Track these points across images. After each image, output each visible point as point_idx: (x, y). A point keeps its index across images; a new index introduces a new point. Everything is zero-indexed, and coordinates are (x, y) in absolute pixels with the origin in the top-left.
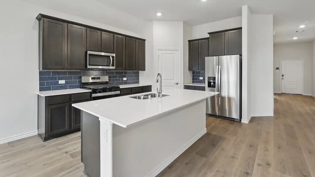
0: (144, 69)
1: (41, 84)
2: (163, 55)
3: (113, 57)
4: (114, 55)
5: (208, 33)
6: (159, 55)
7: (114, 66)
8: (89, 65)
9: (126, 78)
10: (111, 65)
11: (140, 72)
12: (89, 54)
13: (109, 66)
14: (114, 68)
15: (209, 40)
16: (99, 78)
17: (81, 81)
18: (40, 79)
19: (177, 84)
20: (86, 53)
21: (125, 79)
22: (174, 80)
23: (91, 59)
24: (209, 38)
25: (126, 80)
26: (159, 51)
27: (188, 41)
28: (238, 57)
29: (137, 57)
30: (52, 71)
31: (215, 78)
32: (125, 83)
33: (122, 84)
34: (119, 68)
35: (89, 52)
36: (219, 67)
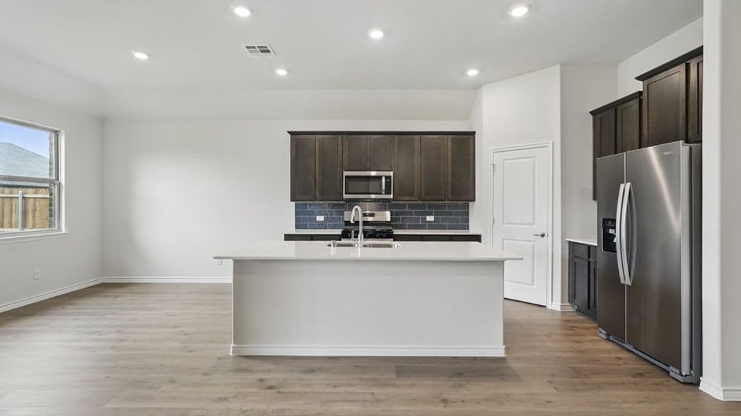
0: (474, 200)
1: (297, 220)
2: (506, 162)
3: (388, 178)
4: (391, 174)
5: (639, 78)
6: (494, 164)
7: (389, 193)
8: (346, 193)
9: (433, 217)
10: (383, 193)
11: (470, 203)
12: (346, 176)
13: (381, 194)
15: (641, 101)
16: (372, 215)
17: (344, 218)
18: (297, 213)
19: (543, 236)
20: (342, 174)
21: (430, 218)
22: (533, 224)
23: (350, 183)
24: (640, 93)
25: (433, 220)
26: (495, 154)
27: (591, 113)
28: (683, 149)
29: (450, 173)
30: (308, 202)
31: (614, 221)
32: (432, 226)
33: (423, 227)
34: (405, 198)
35: (346, 173)
36: (625, 188)
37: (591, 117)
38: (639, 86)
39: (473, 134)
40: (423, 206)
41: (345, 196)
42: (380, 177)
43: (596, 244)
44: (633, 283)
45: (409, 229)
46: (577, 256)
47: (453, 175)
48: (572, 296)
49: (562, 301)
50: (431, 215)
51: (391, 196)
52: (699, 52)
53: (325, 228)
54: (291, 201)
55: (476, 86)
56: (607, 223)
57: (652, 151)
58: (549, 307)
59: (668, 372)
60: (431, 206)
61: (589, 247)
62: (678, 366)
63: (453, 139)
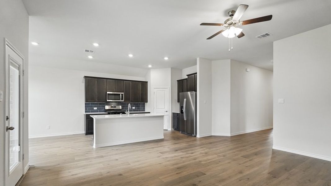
0: (147, 102)
1: (86, 109)
3: (122, 95)
4: (123, 93)
5: (187, 75)
6: (154, 92)
7: (123, 100)
8: (108, 99)
11: (146, 103)
12: (108, 94)
13: (120, 100)
14: (123, 101)
15: (187, 80)
16: (115, 107)
17: (105, 108)
18: (85, 107)
19: (167, 111)
20: (106, 93)
22: (164, 109)
23: (109, 96)
24: (187, 79)
26: (154, 89)
27: (177, 81)
28: (194, 92)
29: (141, 94)
30: (90, 102)
31: (183, 107)
33: (131, 111)
34: (127, 101)
35: (108, 93)
36: (185, 100)
37: (177, 82)
38: (187, 77)
39: (147, 82)
41: (108, 101)
42: (120, 94)
43: (179, 113)
44: (187, 119)
46: (175, 116)
47: (142, 94)
48: (173, 126)
49: (171, 128)
52: (196, 73)
53: (97, 112)
55: (149, 69)
56: (182, 108)
57: (189, 93)
58: (168, 130)
59: (192, 136)
60: (133, 104)
61: (177, 113)
62: (194, 134)
63: (141, 83)
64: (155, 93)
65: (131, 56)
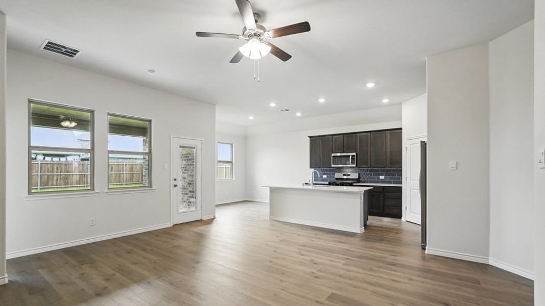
2: (412, 145)
3: (353, 156)
4: (355, 154)
8: (333, 164)
9: (384, 177)
10: (351, 164)
13: (349, 164)
16: (348, 175)
17: (335, 177)
20: (331, 155)
21: (382, 177)
23: (335, 159)
26: (407, 141)
32: (383, 181)
33: (378, 182)
34: (363, 166)
35: (333, 155)
39: (401, 129)
40: (378, 171)
41: (333, 166)
42: (349, 156)
45: (370, 183)
50: (382, 175)
51: (355, 165)
54: (311, 167)
60: (382, 171)
63: (390, 134)
64: (408, 149)
65: (322, 100)
